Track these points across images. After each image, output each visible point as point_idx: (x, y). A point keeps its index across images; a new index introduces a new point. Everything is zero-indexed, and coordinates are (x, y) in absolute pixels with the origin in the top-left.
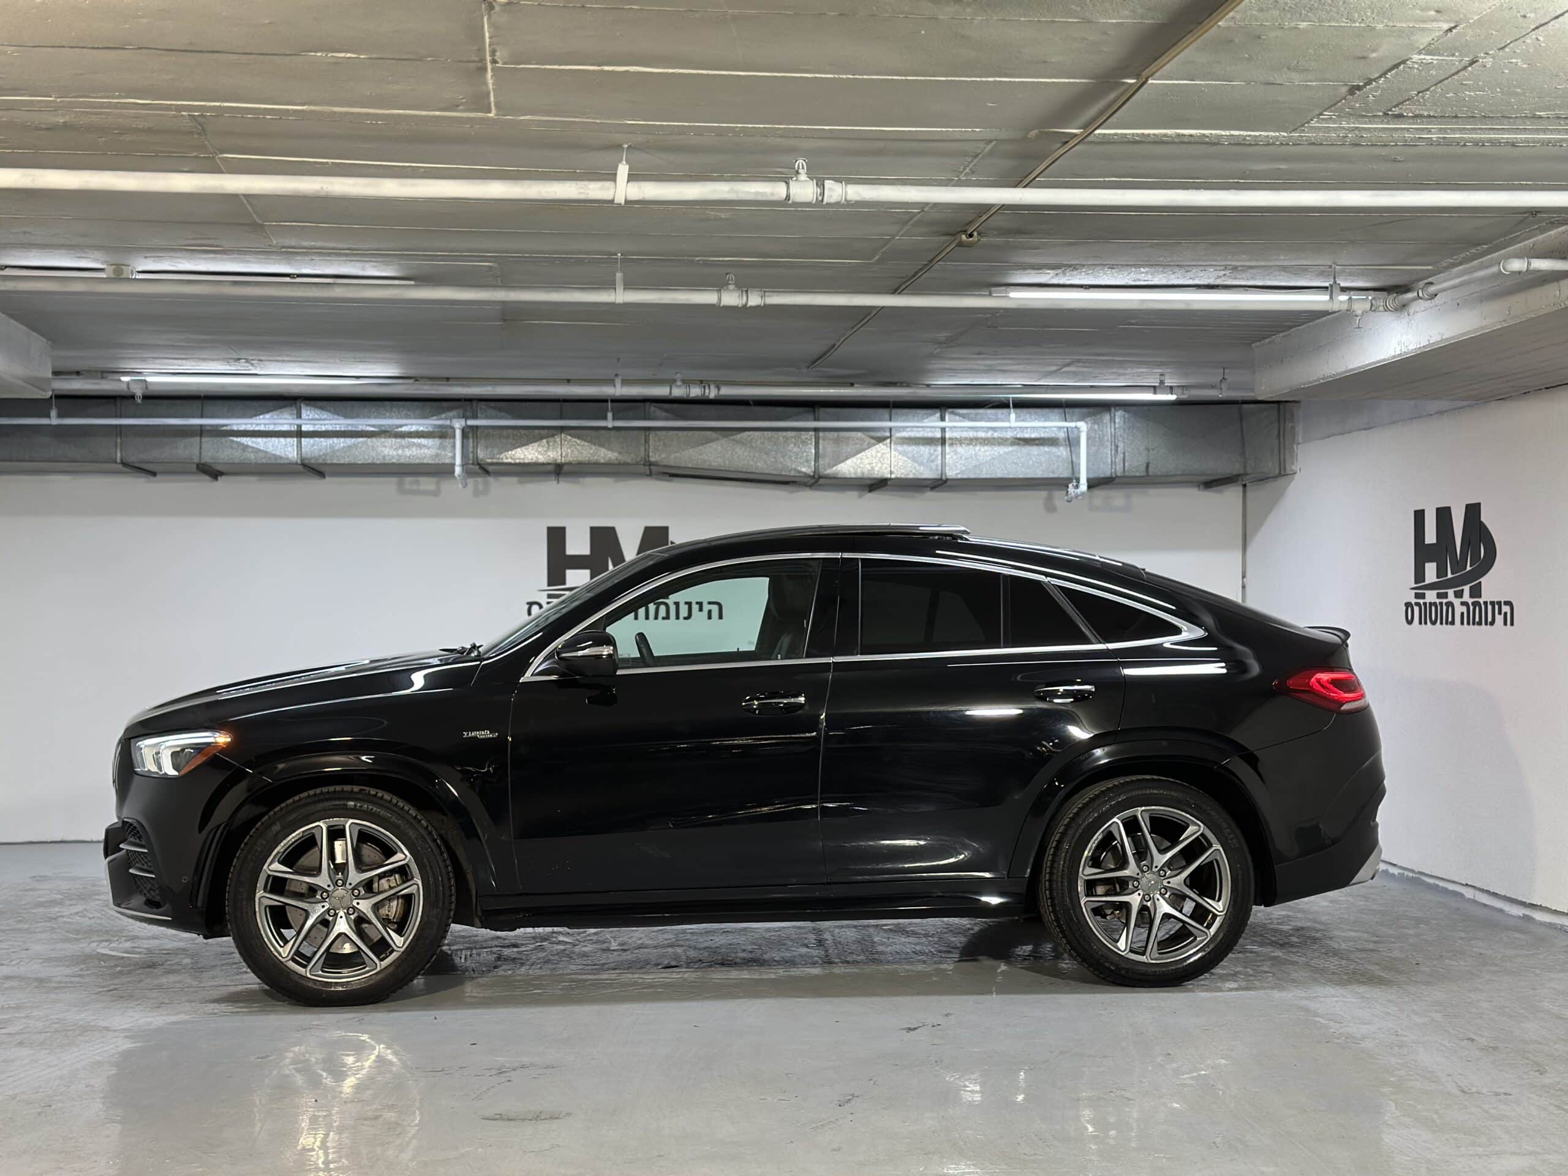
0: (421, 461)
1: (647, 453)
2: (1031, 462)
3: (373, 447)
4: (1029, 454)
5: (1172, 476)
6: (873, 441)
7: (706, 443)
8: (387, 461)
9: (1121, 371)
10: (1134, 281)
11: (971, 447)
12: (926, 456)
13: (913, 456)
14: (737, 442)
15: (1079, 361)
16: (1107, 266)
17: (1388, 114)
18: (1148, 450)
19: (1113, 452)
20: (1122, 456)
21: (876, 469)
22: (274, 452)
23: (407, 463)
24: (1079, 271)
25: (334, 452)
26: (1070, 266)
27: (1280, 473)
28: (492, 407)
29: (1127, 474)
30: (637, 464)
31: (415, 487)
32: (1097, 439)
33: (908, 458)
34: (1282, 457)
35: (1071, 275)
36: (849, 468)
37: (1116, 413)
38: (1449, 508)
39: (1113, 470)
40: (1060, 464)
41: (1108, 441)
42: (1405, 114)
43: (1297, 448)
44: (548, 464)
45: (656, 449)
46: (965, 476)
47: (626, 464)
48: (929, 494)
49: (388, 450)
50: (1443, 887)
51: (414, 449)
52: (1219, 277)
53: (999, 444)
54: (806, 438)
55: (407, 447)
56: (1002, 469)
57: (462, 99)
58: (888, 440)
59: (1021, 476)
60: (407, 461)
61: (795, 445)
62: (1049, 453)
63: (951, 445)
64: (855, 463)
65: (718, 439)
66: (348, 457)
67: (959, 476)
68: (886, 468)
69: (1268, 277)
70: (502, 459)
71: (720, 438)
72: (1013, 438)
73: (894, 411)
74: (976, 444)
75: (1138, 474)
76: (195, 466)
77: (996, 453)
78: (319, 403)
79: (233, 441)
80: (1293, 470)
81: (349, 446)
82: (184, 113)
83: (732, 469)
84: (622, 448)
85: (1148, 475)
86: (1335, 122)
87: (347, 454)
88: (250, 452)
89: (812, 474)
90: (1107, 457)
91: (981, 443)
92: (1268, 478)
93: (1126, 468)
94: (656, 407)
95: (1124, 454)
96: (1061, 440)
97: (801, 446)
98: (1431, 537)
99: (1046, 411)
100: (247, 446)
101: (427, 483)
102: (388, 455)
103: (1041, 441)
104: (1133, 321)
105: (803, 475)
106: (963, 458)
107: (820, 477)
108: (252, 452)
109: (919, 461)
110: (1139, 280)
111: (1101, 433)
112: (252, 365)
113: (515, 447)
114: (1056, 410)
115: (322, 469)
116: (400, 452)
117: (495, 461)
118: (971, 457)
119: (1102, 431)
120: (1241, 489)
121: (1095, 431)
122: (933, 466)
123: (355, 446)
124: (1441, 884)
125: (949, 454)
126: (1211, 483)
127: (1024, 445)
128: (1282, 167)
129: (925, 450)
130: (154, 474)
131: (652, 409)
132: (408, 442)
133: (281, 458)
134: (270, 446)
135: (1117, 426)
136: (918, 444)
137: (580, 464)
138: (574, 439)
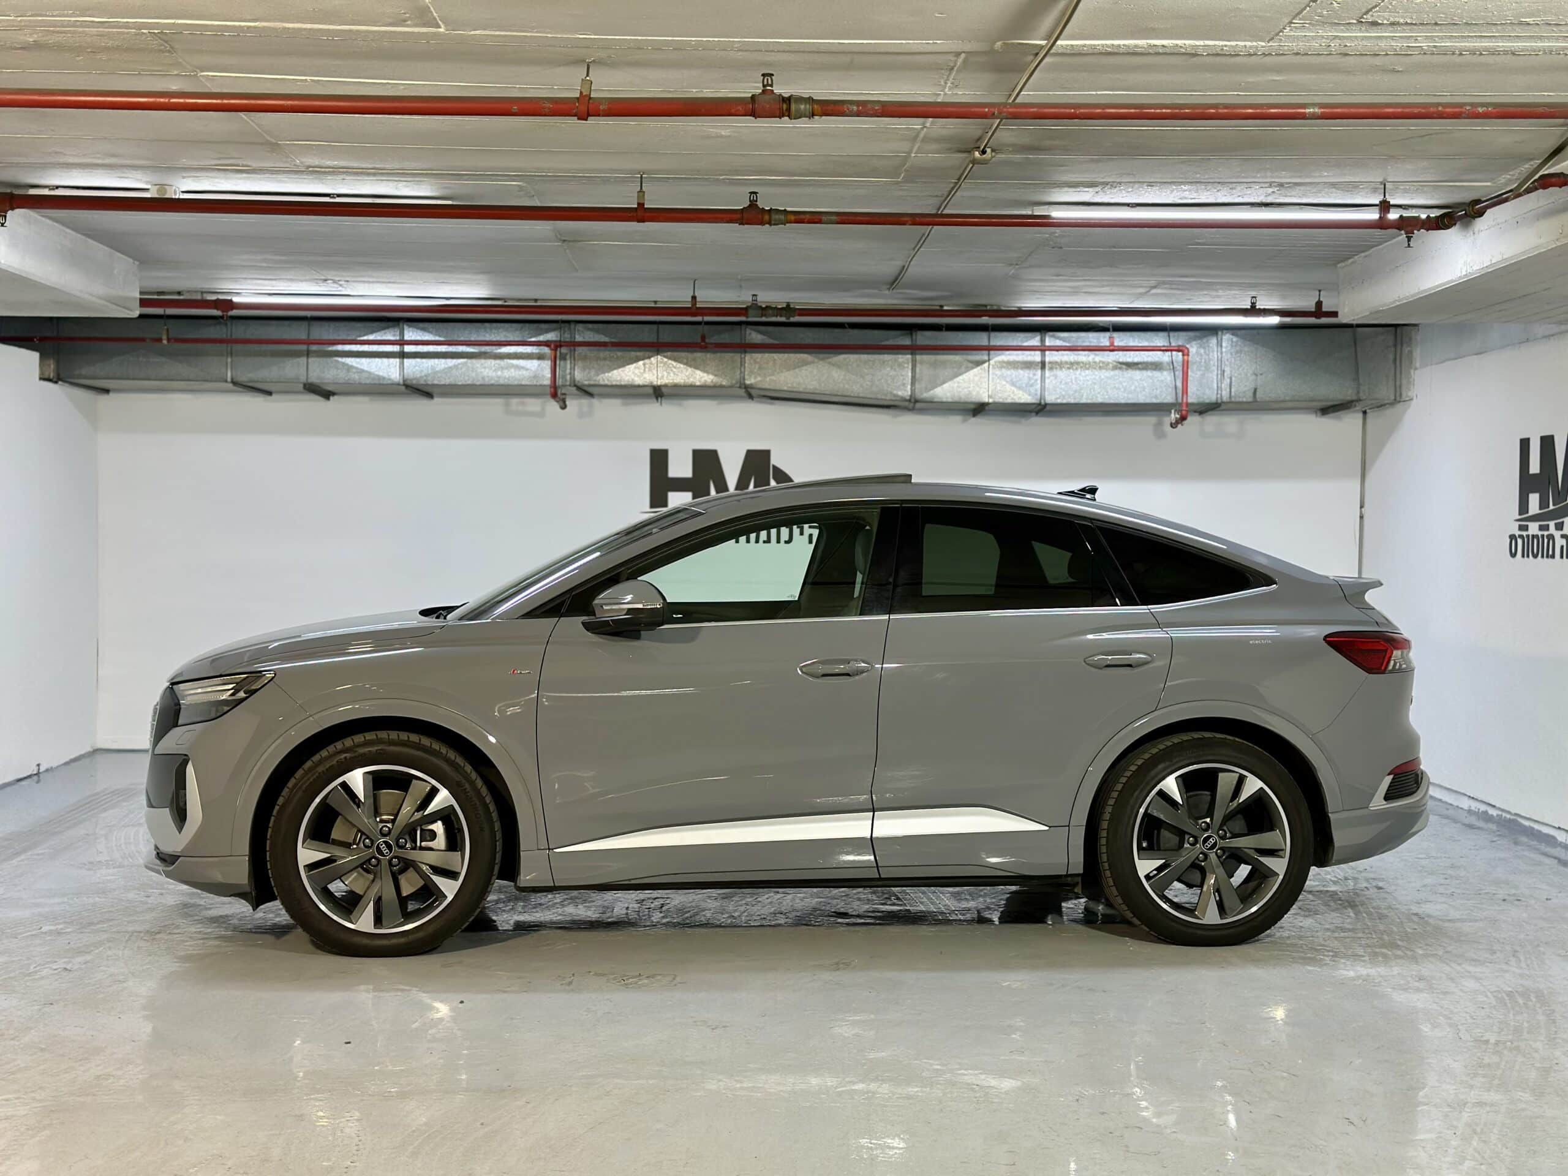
0: (520, 383)
1: (742, 375)
2: (1133, 388)
3: (473, 368)
4: (1131, 379)
5: (1282, 401)
6: (970, 365)
7: (803, 366)
8: (487, 383)
9: (1214, 293)
10: (1181, 199)
11: (1071, 371)
12: (1026, 380)
13: (1012, 380)
14: (833, 365)
15: (1164, 283)
16: (1146, 184)
17: (1362, 22)
18: (1256, 375)
19: (1219, 376)
20: (1228, 381)
21: (974, 393)
22: (377, 373)
23: (506, 384)
24: (1118, 188)
25: (436, 373)
26: (1107, 184)
27: (1395, 399)
28: (589, 329)
29: (1233, 400)
30: (731, 387)
31: (520, 408)
32: (1202, 363)
33: (1007, 382)
34: (1398, 383)
35: (1111, 193)
36: (946, 391)
37: (1224, 337)
38: (1552, 437)
39: (1219, 396)
40: (1164, 389)
41: (1214, 365)
42: (1380, 22)
43: (1414, 373)
44: (644, 386)
45: (751, 372)
46: (1065, 401)
47: (721, 386)
48: (1035, 420)
49: (487, 371)
50: (1537, 831)
51: (513, 370)
52: (1269, 195)
53: (1100, 368)
54: (903, 362)
55: (507, 368)
56: (1103, 395)
57: (405, 13)
58: (986, 365)
59: (1123, 401)
60: (506, 382)
61: (892, 368)
62: (1151, 378)
63: (1051, 369)
64: (953, 388)
65: (813, 362)
66: (449, 378)
67: (1059, 401)
68: (984, 392)
69: (1320, 195)
70: (599, 380)
71: (816, 360)
72: (1115, 361)
73: (993, 334)
74: (1077, 369)
75: (1245, 400)
76: (302, 386)
77: (1097, 377)
78: (421, 325)
79: (337, 361)
80: (1409, 397)
81: (450, 368)
82: (145, 31)
84: (718, 370)
85: (1256, 401)
86: (1309, 30)
87: (449, 374)
88: (354, 373)
89: (908, 398)
90: (1212, 381)
91: (1081, 367)
92: (1385, 405)
93: (1233, 394)
94: (751, 329)
95: (1231, 378)
96: (1165, 365)
97: (897, 369)
98: (1535, 468)
99: (1149, 334)
100: (352, 367)
101: (533, 405)
102: (488, 377)
103: (1144, 365)
104: (1199, 241)
105: (898, 399)
106: (1063, 382)
107: (916, 401)
108: (358, 372)
109: (1018, 385)
110: (1186, 198)
111: (1207, 357)
112: (341, 285)
113: (611, 369)
114: (1161, 334)
115: (429, 390)
116: (499, 373)
117: (592, 383)
118: (1072, 382)
119: (1208, 355)
120: (1361, 415)
121: (1201, 355)
122: (1032, 390)
123: (456, 366)
124: (1536, 826)
125: (1049, 378)
126: (1328, 410)
127: (1127, 369)
128: (1278, 78)
129: (1024, 375)
130: (270, 393)
131: (748, 331)
132: (507, 363)
133: (384, 378)
134: (374, 367)
135: (1224, 350)
136: (1017, 368)
137: (676, 386)
138: (670, 361)
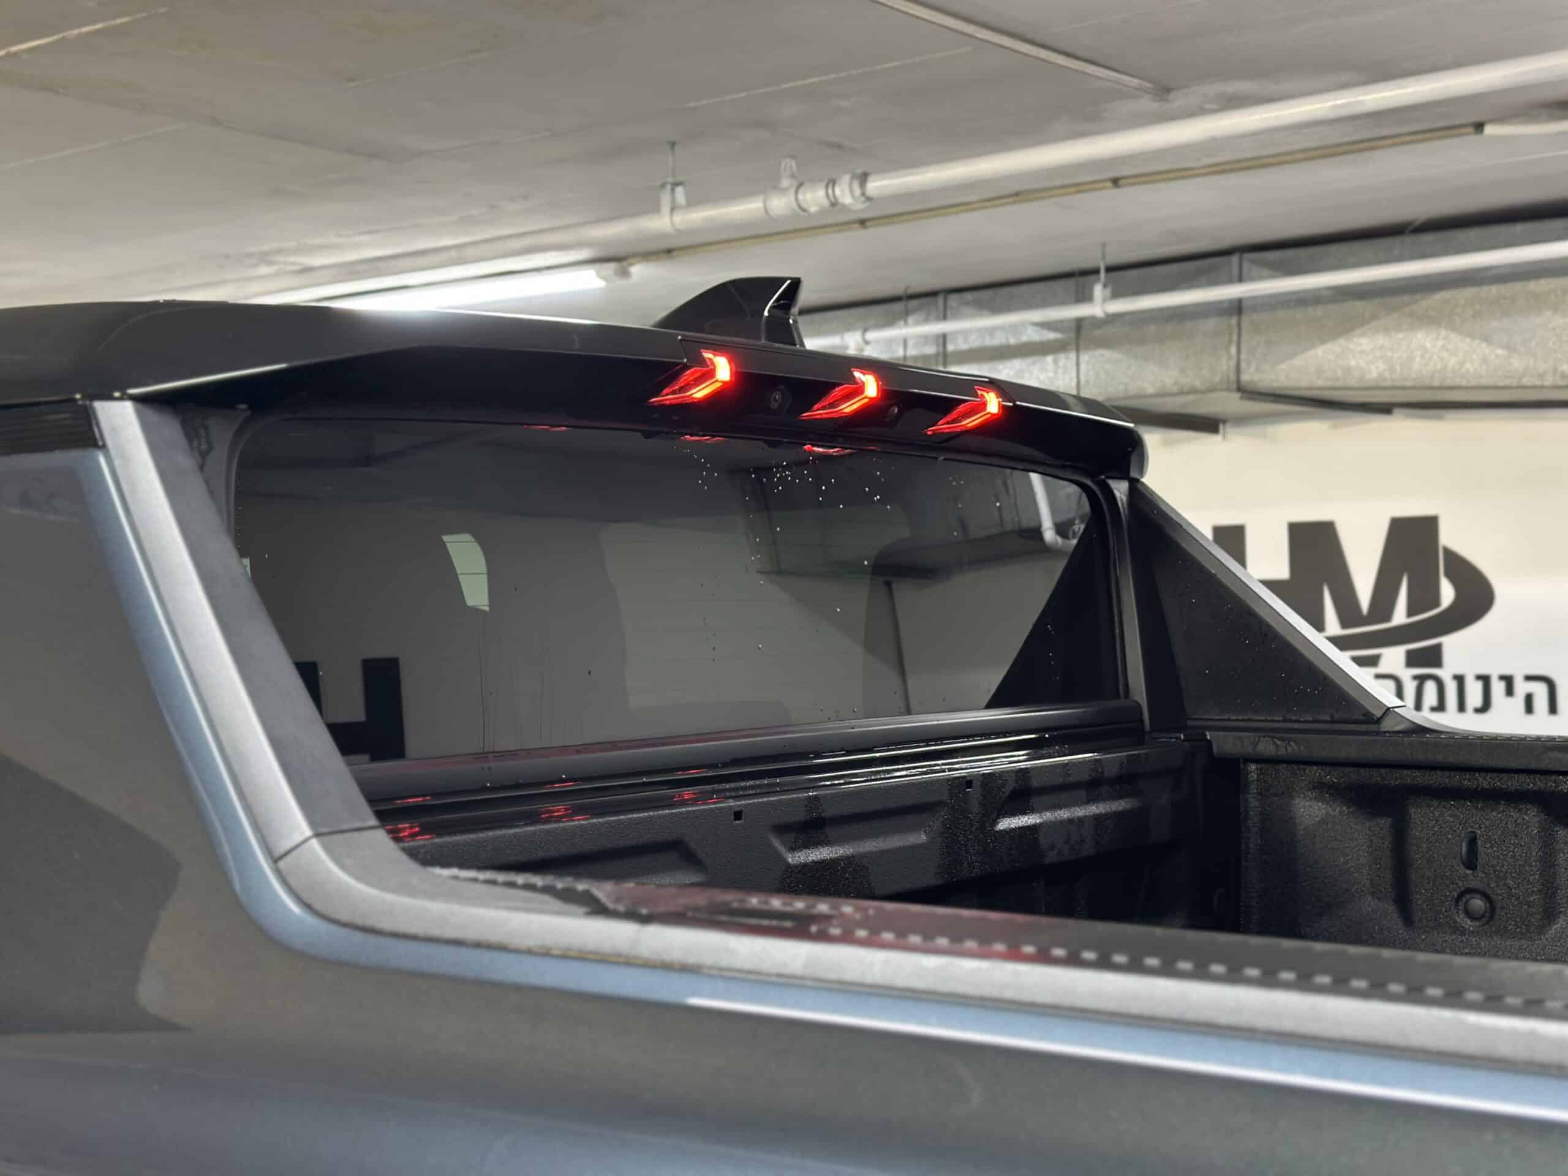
1: (1233, 363)
7: (1353, 328)
28: (967, 303)
45: (1252, 355)
47: (1194, 392)
65: (1374, 317)
83: (1409, 384)
84: (1187, 358)
94: (1253, 262)
131: (1246, 266)
